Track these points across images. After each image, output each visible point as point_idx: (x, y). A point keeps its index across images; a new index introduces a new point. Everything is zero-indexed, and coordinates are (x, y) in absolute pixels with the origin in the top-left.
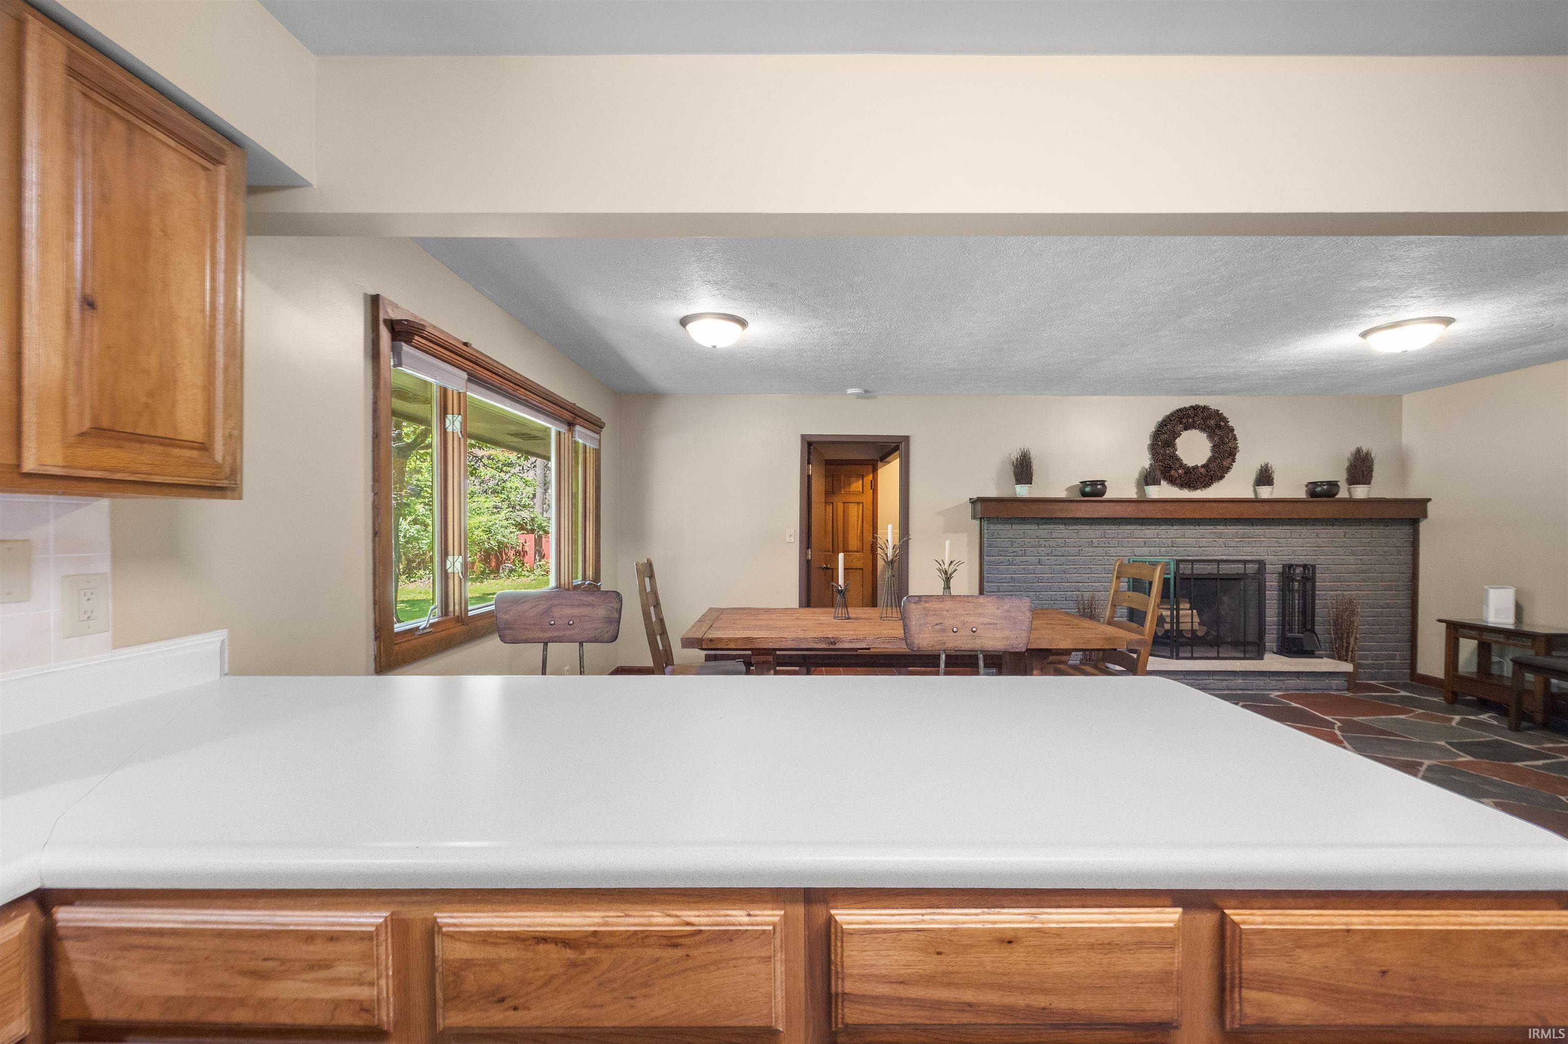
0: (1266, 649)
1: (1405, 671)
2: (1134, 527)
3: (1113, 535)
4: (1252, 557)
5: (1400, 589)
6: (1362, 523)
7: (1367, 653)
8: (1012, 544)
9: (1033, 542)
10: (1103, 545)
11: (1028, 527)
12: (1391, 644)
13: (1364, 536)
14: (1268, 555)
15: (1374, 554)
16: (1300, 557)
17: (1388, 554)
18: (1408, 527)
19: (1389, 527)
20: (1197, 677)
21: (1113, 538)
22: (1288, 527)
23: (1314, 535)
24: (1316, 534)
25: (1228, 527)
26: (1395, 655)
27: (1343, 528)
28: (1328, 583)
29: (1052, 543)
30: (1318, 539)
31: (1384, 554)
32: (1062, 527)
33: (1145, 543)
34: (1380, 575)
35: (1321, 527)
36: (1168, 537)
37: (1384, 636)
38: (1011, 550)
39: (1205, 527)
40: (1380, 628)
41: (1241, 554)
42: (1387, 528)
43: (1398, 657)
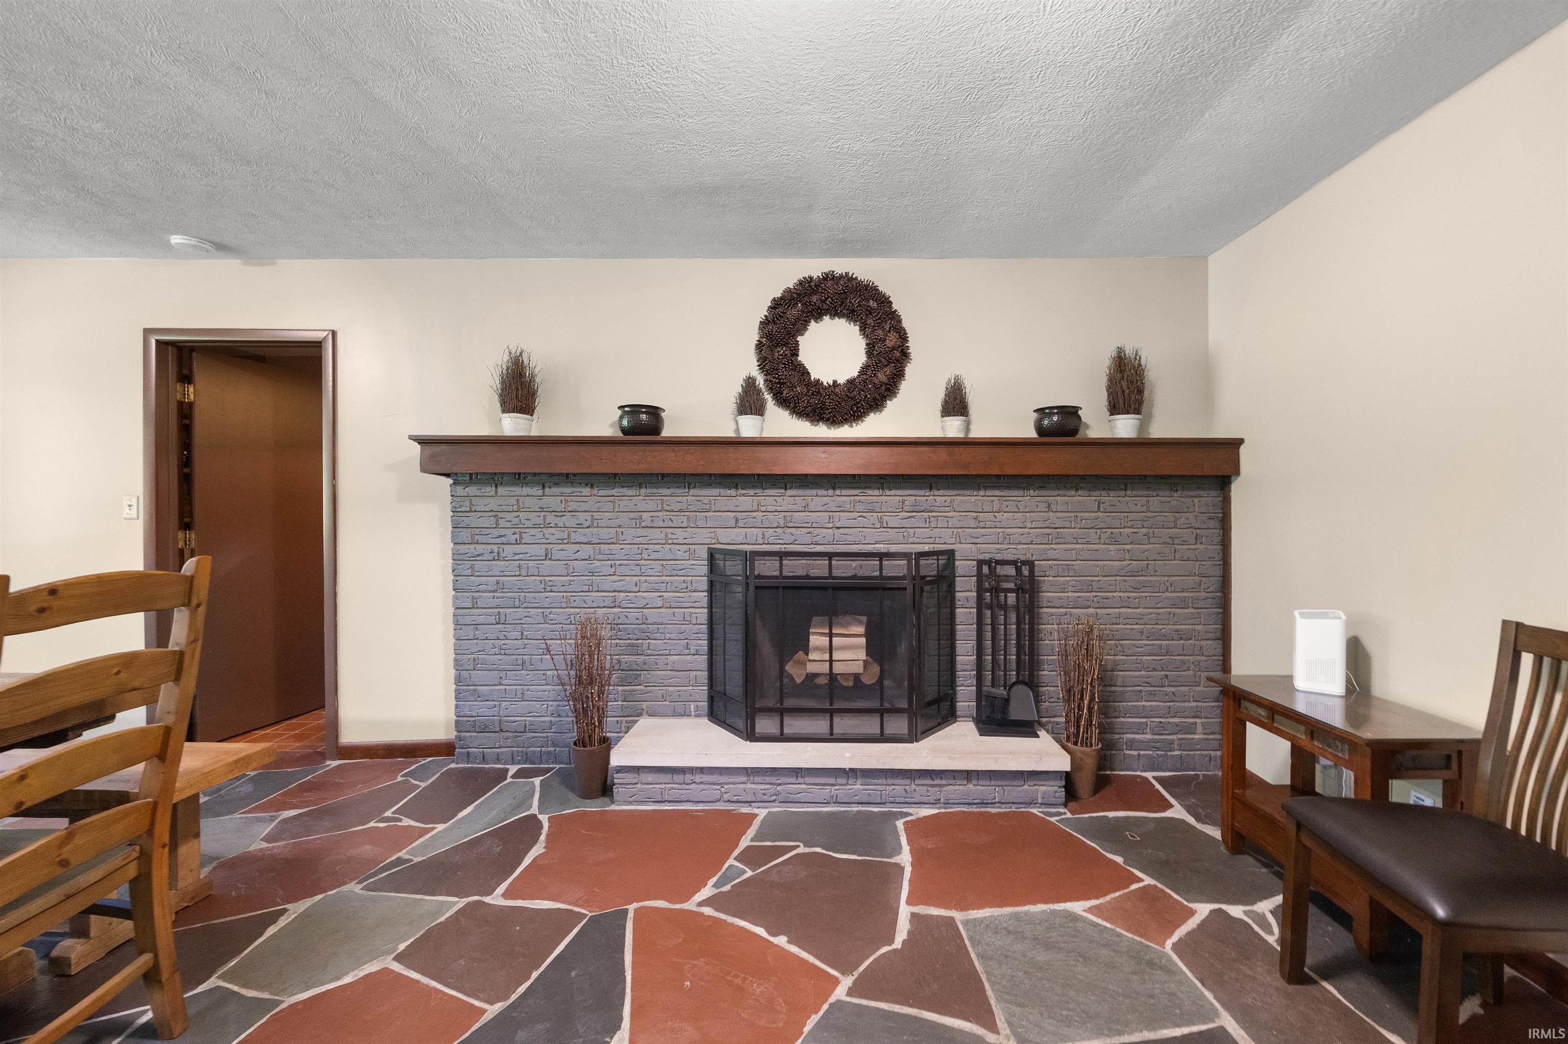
0: (959, 713)
1: (1213, 753)
2: (716, 491)
3: (679, 506)
4: (932, 546)
5: (1202, 604)
6: (1129, 486)
7: (1144, 720)
8: (497, 522)
9: (536, 519)
10: (661, 524)
11: (526, 490)
12: (1186, 704)
13: (1133, 508)
14: (960, 543)
15: (1152, 540)
16: (1019, 546)
17: (1176, 541)
18: (1213, 493)
19: (1179, 493)
20: (773, 779)
21: (680, 511)
22: (997, 492)
23: (1043, 507)
24: (1046, 504)
25: (888, 493)
26: (1196, 723)
27: (1097, 493)
28: (1070, 594)
29: (568, 520)
30: (1051, 514)
31: (1170, 541)
32: (586, 491)
33: (737, 520)
34: (1166, 579)
35: (1056, 493)
36: (779, 509)
37: (1172, 689)
38: (495, 532)
39: (845, 492)
40: (1166, 676)
41: (911, 540)
42: (1175, 494)
43: (1199, 729)
